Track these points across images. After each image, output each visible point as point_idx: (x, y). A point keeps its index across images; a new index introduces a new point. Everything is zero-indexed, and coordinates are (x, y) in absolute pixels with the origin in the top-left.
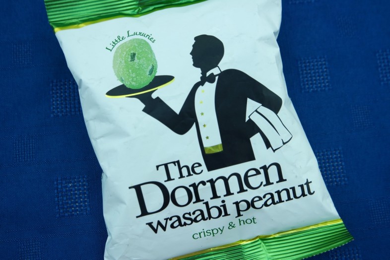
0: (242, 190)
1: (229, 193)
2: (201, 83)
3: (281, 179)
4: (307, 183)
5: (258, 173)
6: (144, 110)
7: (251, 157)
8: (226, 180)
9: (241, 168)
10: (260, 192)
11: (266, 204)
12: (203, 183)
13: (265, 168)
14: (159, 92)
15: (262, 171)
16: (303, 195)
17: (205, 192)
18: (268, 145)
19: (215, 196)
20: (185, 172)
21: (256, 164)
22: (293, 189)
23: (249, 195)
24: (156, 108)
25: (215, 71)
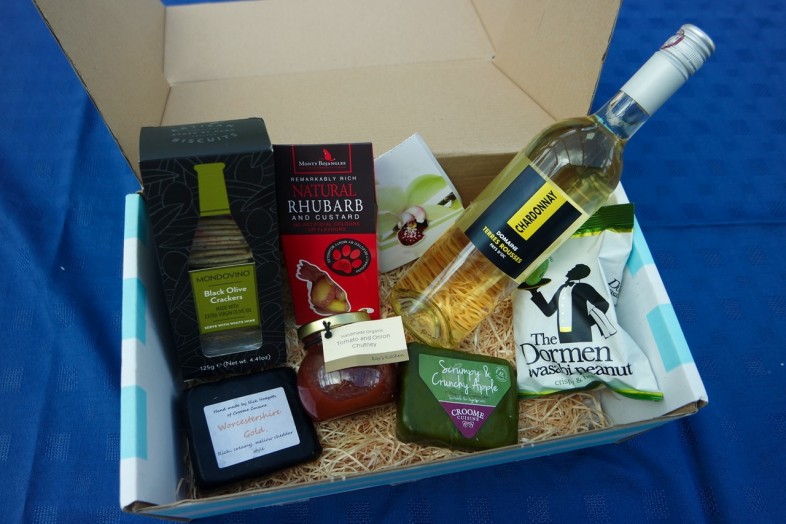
0: (580, 361)
1: (572, 361)
2: (565, 286)
3: (609, 359)
4: (628, 366)
5: (592, 351)
6: (532, 299)
7: (589, 339)
8: (570, 352)
9: (582, 345)
10: (593, 364)
11: (597, 373)
12: (557, 350)
13: (598, 349)
14: (542, 290)
15: (596, 351)
16: (625, 374)
17: (557, 356)
18: (602, 334)
19: (563, 361)
20: (546, 340)
21: (593, 344)
22: (617, 368)
23: (585, 365)
24: (538, 299)
25: (577, 282)
